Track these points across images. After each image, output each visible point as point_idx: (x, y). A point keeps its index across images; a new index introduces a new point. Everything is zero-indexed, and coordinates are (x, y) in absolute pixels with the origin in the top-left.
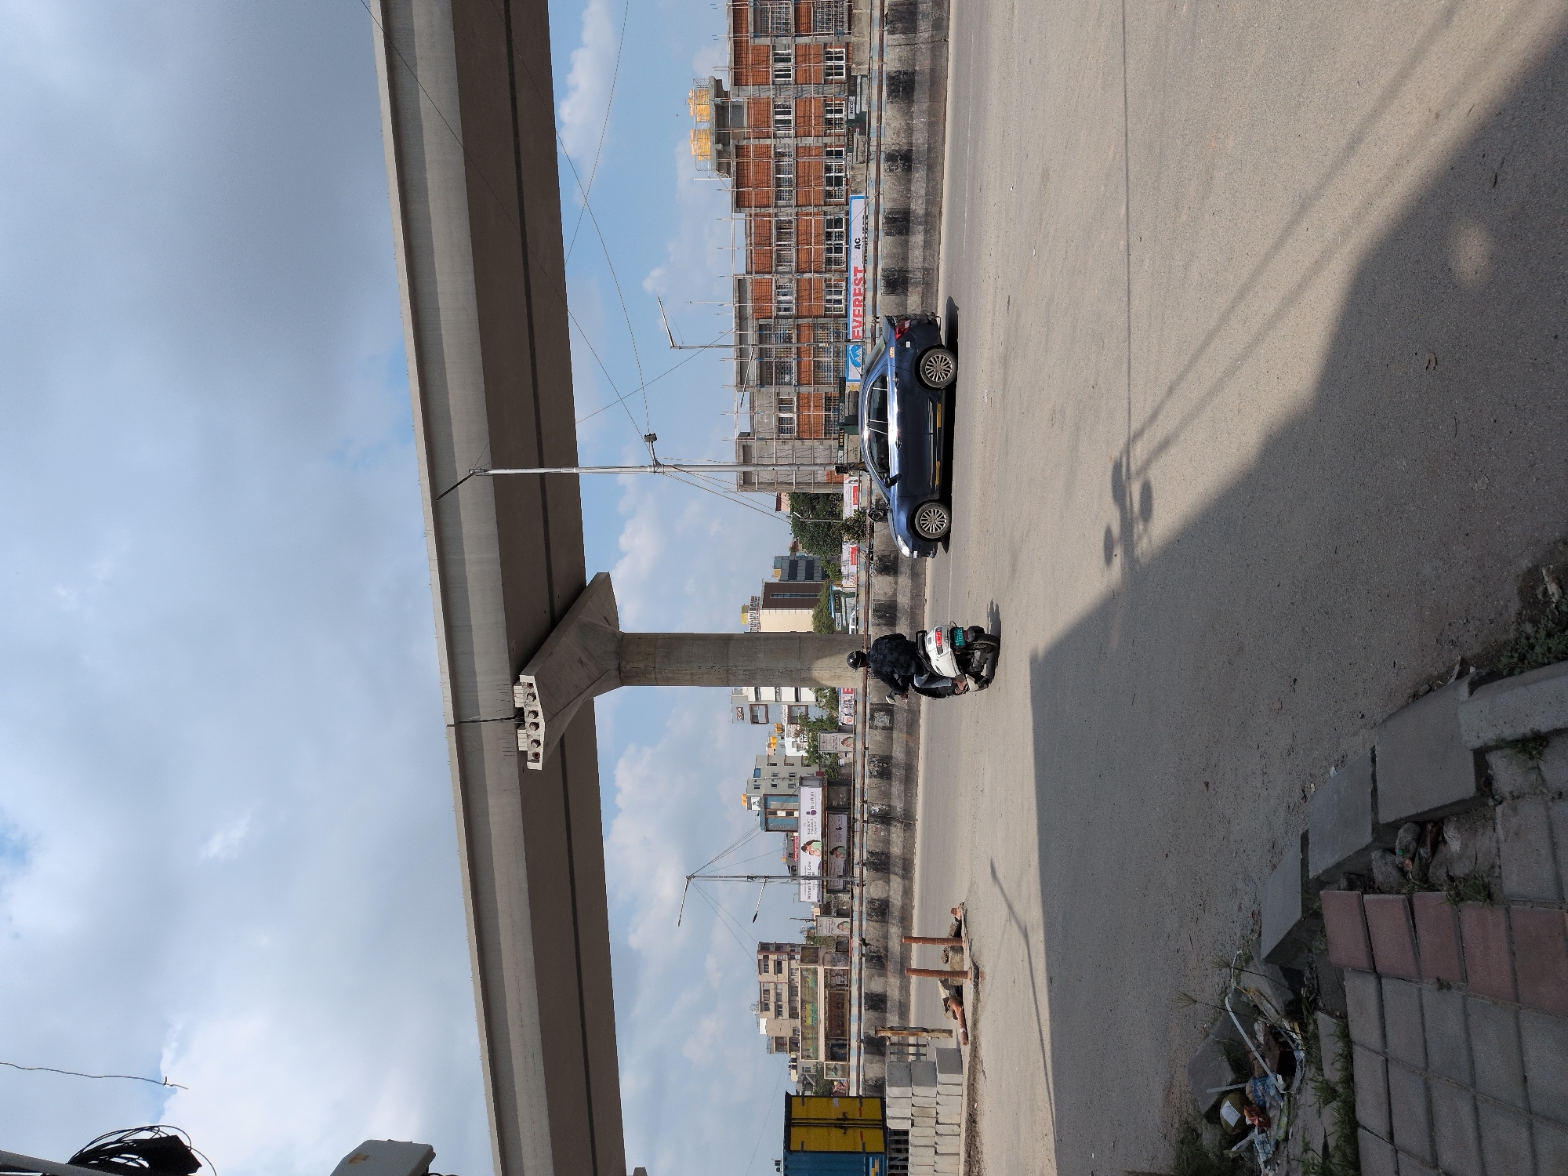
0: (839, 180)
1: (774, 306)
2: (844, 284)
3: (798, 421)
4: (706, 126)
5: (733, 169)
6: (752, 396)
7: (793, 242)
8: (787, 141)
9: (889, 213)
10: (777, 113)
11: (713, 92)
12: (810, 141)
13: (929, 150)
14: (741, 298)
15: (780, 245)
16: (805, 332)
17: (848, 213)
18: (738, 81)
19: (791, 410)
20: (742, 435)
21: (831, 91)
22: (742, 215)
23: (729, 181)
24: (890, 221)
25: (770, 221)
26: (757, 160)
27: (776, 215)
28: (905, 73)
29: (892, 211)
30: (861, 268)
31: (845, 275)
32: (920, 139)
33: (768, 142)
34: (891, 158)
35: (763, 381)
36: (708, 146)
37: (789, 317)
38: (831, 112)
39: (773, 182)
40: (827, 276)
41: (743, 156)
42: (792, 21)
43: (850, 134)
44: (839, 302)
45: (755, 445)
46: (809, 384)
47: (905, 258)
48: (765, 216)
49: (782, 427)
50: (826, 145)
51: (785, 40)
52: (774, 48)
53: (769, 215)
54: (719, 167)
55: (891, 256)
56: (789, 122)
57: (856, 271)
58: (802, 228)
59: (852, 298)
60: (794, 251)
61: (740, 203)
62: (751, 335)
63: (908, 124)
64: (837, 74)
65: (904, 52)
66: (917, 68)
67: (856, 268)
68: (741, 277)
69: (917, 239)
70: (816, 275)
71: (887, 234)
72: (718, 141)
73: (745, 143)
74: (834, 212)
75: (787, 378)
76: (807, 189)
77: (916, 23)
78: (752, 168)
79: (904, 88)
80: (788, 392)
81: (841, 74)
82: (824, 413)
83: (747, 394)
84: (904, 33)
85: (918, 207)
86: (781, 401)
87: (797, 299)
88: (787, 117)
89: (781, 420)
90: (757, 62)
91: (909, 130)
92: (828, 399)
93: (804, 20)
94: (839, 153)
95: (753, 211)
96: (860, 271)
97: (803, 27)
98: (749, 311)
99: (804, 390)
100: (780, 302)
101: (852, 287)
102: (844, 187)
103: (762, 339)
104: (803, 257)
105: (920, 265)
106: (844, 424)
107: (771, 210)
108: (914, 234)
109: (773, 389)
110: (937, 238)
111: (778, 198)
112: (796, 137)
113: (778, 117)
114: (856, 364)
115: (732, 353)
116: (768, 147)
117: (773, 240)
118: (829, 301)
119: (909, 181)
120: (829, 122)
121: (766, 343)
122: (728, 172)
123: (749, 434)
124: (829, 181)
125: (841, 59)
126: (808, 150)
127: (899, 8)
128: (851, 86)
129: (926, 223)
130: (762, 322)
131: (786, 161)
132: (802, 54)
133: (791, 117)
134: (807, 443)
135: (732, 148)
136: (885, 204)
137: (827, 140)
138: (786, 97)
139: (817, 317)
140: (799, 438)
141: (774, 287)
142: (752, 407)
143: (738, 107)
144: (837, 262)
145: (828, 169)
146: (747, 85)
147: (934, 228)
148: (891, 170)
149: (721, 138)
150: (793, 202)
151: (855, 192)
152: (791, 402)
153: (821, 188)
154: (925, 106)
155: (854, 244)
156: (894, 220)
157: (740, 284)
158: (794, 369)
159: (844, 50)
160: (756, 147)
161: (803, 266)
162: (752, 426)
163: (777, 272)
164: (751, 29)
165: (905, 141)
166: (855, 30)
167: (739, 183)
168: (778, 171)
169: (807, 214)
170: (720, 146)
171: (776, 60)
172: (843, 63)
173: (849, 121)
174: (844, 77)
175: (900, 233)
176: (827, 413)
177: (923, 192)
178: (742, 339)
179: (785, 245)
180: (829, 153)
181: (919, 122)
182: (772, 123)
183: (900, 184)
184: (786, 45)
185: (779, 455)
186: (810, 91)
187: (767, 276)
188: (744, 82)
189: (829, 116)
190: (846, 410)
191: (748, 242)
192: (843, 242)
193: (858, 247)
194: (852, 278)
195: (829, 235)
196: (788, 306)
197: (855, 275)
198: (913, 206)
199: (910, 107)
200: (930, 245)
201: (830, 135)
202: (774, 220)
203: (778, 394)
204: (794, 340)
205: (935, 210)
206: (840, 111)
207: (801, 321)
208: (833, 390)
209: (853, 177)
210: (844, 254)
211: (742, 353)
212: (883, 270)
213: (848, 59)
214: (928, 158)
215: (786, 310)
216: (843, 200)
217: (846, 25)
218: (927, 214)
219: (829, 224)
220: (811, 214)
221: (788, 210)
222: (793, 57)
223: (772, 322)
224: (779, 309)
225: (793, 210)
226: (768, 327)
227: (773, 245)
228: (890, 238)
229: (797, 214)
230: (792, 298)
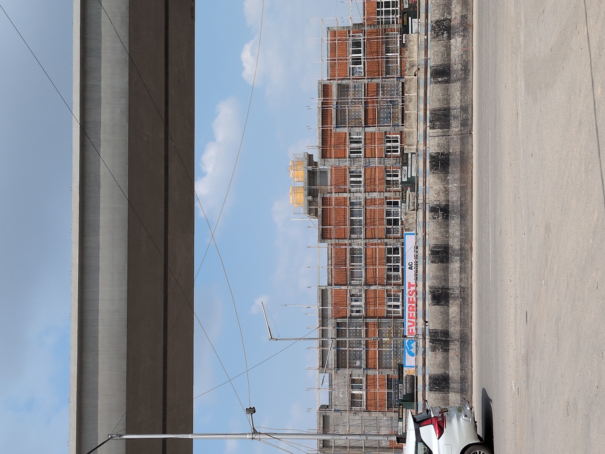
0: (396, 222)
1: (349, 308)
2: (400, 294)
3: (367, 397)
4: (302, 184)
5: (320, 213)
6: (331, 375)
7: (363, 264)
8: (358, 195)
9: (434, 247)
10: (351, 176)
11: (306, 162)
12: (375, 195)
13: (461, 205)
14: (323, 302)
15: (353, 266)
16: (371, 329)
17: (403, 244)
18: (324, 155)
19: (361, 388)
20: (322, 407)
21: (390, 162)
22: (325, 245)
23: (316, 222)
24: (434, 253)
25: (346, 249)
26: (337, 207)
27: (350, 245)
28: (442, 154)
29: (436, 246)
30: (413, 283)
31: (402, 288)
32: (454, 197)
33: (345, 195)
34: (434, 210)
35: (340, 364)
36: (302, 197)
37: (360, 317)
38: (390, 176)
39: (348, 222)
40: (388, 287)
41: (327, 205)
42: (363, 118)
43: (404, 191)
44: (397, 306)
45: (332, 415)
46: (375, 368)
47: (446, 280)
48: (342, 245)
49: (354, 401)
50: (386, 198)
51: (357, 130)
52: (350, 134)
53: (346, 245)
54: (310, 212)
55: (435, 278)
56: (360, 182)
57: (410, 285)
58: (369, 253)
59: (407, 305)
60: (363, 270)
61: (324, 236)
62: (331, 330)
63: (445, 187)
64: (394, 151)
65: (442, 140)
66: (451, 151)
67: (409, 283)
68: (324, 288)
69: (455, 265)
70: (380, 287)
71: (432, 262)
72: (309, 195)
73: (328, 195)
74: (392, 243)
75: (358, 363)
76: (372, 227)
77: (449, 121)
78: (333, 212)
79: (442, 164)
80: (358, 374)
81: (397, 151)
82: (386, 391)
83: (327, 375)
84: (441, 128)
85: (455, 244)
86: (353, 381)
87: (366, 303)
88: (358, 179)
89: (353, 396)
90: (337, 145)
91: (446, 191)
92: (389, 380)
93: (370, 116)
94: (396, 204)
95: (333, 241)
96: (413, 286)
97: (370, 121)
98: (330, 313)
99: (371, 372)
100: (353, 306)
101: (407, 297)
102: (400, 227)
103: (339, 333)
104: (370, 275)
105: (458, 285)
106: (402, 401)
107: (346, 241)
108: (453, 262)
109: (347, 371)
110: (469, 265)
111: (352, 231)
112: (365, 192)
113: (353, 179)
114: (411, 354)
115: (316, 344)
116: (345, 198)
117: (348, 262)
118: (390, 306)
119: (447, 226)
120: (388, 182)
121: (342, 337)
122: (316, 215)
123: (328, 406)
124: (389, 222)
125: (397, 141)
126: (373, 201)
127: (437, 112)
128: (404, 160)
129: (461, 255)
130: (339, 320)
131: (356, 208)
132: (370, 139)
133: (361, 179)
134: (374, 414)
135: (319, 200)
136: (431, 242)
137: (387, 194)
138: (359, 166)
139: (381, 318)
140: (367, 410)
141: (348, 296)
142: (331, 385)
143: (324, 173)
144: (396, 278)
145: (388, 214)
146: (330, 158)
147: (467, 259)
148: (434, 218)
149: (312, 193)
150: (363, 236)
151: (408, 230)
152: (361, 381)
153: (383, 227)
154: (457, 176)
155: (407, 266)
156: (438, 252)
157: (323, 293)
158: (364, 357)
159: (399, 136)
160: (336, 199)
161: (371, 281)
162: (330, 400)
163: (351, 285)
164: (334, 122)
165: (443, 199)
166: (406, 124)
167: (324, 221)
168: (352, 215)
169: (372, 245)
170: (310, 198)
171: (351, 142)
172: (398, 144)
173: (402, 183)
174: (399, 153)
175: (442, 261)
176: (389, 391)
177: (458, 233)
178: (324, 333)
179: (357, 266)
180: (389, 203)
181: (454, 186)
182: (348, 183)
183: (441, 227)
184: (358, 133)
185: (351, 423)
186: (375, 162)
187: (343, 288)
188: (328, 156)
189: (388, 179)
190: (404, 389)
191: (330, 263)
192: (400, 264)
193: (411, 268)
194: (407, 290)
195: (389, 260)
196: (358, 309)
197: (409, 288)
198: (451, 243)
199: (446, 177)
200: (464, 270)
201: (389, 191)
202: (348, 248)
203: (351, 376)
204: (363, 334)
205: (467, 246)
206: (397, 176)
207: (369, 320)
208: (393, 373)
209: (406, 220)
210: (400, 273)
211: (323, 344)
212: (430, 288)
213: (401, 143)
214: (461, 210)
215: (358, 312)
216: (399, 235)
217: (400, 120)
218: (461, 249)
219: (389, 251)
220: (376, 244)
221: (359, 241)
222: (363, 141)
223: (347, 320)
224: (352, 311)
225: (363, 242)
226: (343, 324)
227: (348, 265)
228: (435, 265)
229: (366, 244)
230: (362, 303)
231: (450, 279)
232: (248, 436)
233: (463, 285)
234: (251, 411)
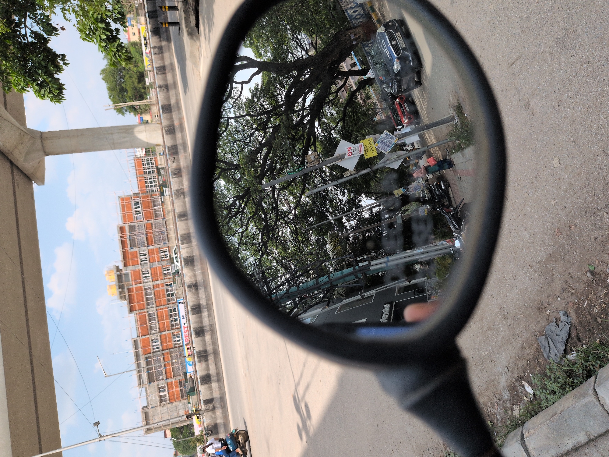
0: (172, 295)
2: (180, 333)
3: (169, 395)
4: (114, 283)
5: (127, 297)
6: (146, 388)
7: (156, 321)
8: (148, 284)
10: (143, 274)
11: (115, 270)
12: (158, 282)
13: (204, 281)
14: (136, 347)
15: (151, 323)
16: (166, 356)
17: (178, 306)
18: (126, 265)
19: (165, 391)
20: (144, 407)
21: (164, 263)
22: (133, 314)
23: (125, 303)
24: (193, 309)
25: (145, 315)
26: (137, 292)
27: (148, 312)
28: (190, 257)
29: (193, 306)
31: (180, 330)
32: (200, 278)
33: (141, 285)
34: (190, 286)
35: (150, 380)
36: (115, 291)
37: (159, 351)
38: (165, 270)
39: (145, 300)
40: (173, 331)
41: (131, 292)
42: (146, 242)
43: (174, 277)
44: (179, 340)
45: (150, 411)
46: (171, 378)
48: (143, 313)
49: (161, 399)
50: (165, 283)
51: (143, 248)
52: (139, 252)
53: (145, 312)
54: (121, 298)
55: (196, 322)
57: (184, 328)
58: (159, 314)
59: (184, 338)
60: (157, 325)
61: (131, 310)
62: (143, 363)
63: (194, 274)
64: (166, 257)
65: (189, 250)
66: (194, 254)
68: (135, 339)
70: (168, 332)
71: (193, 314)
72: (119, 288)
73: (131, 287)
74: (171, 307)
75: (161, 377)
76: (159, 300)
77: (191, 239)
78: (135, 296)
79: (190, 262)
80: (162, 383)
82: (179, 389)
83: (143, 389)
84: (187, 244)
85: (203, 302)
86: (160, 388)
87: (162, 343)
88: (147, 275)
89: (161, 397)
90: (132, 258)
91: (195, 276)
92: (180, 382)
93: (150, 241)
94: (171, 285)
95: (138, 312)
97: (150, 243)
98: (141, 353)
99: (169, 381)
100: (153, 346)
101: (184, 334)
102: (175, 297)
103: (148, 363)
104: (161, 327)
106: (189, 392)
107: (145, 310)
108: (203, 312)
109: (155, 384)
111: (148, 304)
112: (152, 281)
114: (190, 365)
115: (135, 372)
116: (141, 287)
118: (175, 341)
119: (198, 294)
120: (165, 274)
121: (150, 365)
122: (125, 299)
123: (147, 407)
124: (168, 295)
125: (167, 252)
126: (158, 286)
127: (184, 236)
128: (172, 261)
129: (207, 308)
130: (147, 356)
131: (148, 291)
132: (151, 252)
133: (149, 275)
134: (174, 404)
135: (126, 290)
136: (190, 304)
137: (165, 281)
138: (147, 268)
139: (170, 349)
140: (170, 403)
141: (150, 340)
142: (147, 394)
143: (126, 275)
144: (177, 325)
145: (167, 291)
146: (129, 266)
147: (211, 309)
148: (190, 291)
149: (121, 287)
150: (154, 305)
151: (179, 298)
152: (164, 387)
153: (165, 299)
154: (199, 267)
155: (181, 318)
156: (195, 309)
157: (135, 342)
158: (164, 373)
159: (167, 249)
160: (136, 288)
161: (162, 330)
162: (148, 402)
163: (151, 334)
164: (129, 246)
165: (194, 280)
166: (170, 242)
167: (131, 301)
168: (146, 295)
169: (160, 309)
170: (120, 290)
171: (141, 256)
173: (173, 273)
174: (169, 258)
175: (198, 313)
176: (181, 388)
177: (204, 297)
178: (139, 365)
179: (153, 323)
180: (167, 285)
181: (198, 272)
182: (142, 278)
183: (195, 295)
184: (144, 250)
185: (162, 412)
186: (156, 265)
187: (147, 337)
189: (165, 272)
190: (189, 386)
191: (137, 324)
192: (177, 317)
193: (183, 318)
194: (183, 331)
195: (171, 316)
196: (157, 347)
198: (201, 302)
199: (193, 268)
201: (166, 279)
202: (147, 314)
203: (158, 385)
204: (162, 360)
205: (210, 302)
206: (169, 270)
207: (164, 352)
208: (182, 378)
209: (178, 293)
210: (178, 322)
211: (139, 372)
212: (194, 328)
213: (169, 252)
214: (204, 284)
216: (175, 301)
217: (167, 241)
218: (207, 304)
219: (171, 311)
220: (162, 309)
221: (152, 309)
222: (147, 254)
223: (151, 355)
224: (154, 349)
225: (155, 309)
226: (150, 357)
227: (148, 323)
228: (194, 316)
229: (157, 310)
230: (159, 343)
231: (204, 321)
232: (96, 440)
233: (211, 323)
234: (97, 424)
